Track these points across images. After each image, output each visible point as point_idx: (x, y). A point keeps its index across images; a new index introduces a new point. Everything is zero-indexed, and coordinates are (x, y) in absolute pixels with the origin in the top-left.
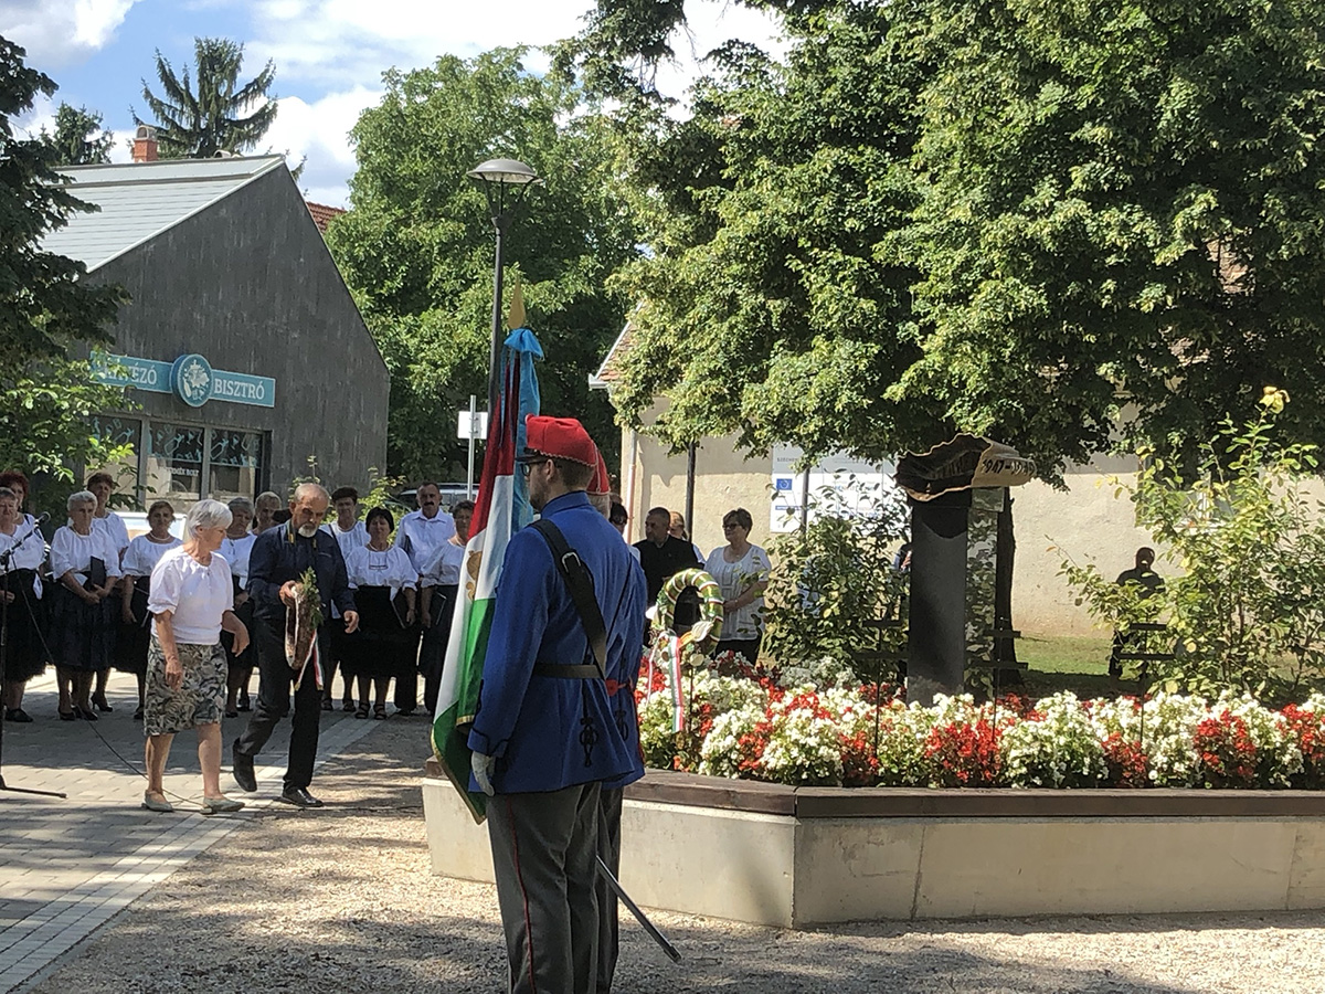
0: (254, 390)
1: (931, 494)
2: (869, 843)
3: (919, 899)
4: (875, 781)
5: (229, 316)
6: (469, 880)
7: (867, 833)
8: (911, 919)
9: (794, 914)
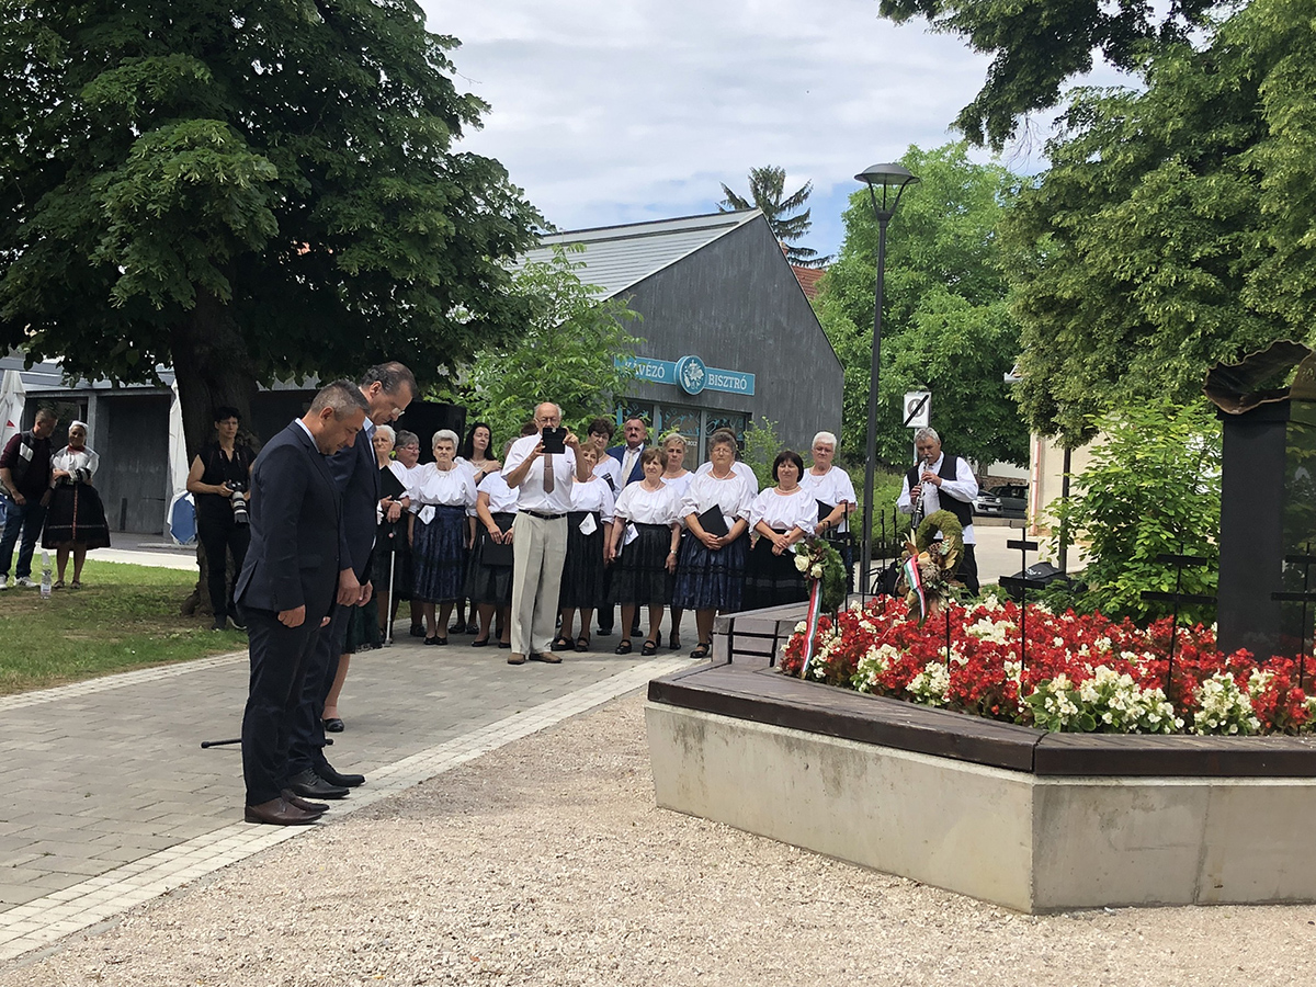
0: (737, 383)
2: (1134, 808)
3: (1203, 878)
5: (720, 327)
6: (691, 815)
7: (1132, 795)
8: (1192, 903)
9: (1034, 896)
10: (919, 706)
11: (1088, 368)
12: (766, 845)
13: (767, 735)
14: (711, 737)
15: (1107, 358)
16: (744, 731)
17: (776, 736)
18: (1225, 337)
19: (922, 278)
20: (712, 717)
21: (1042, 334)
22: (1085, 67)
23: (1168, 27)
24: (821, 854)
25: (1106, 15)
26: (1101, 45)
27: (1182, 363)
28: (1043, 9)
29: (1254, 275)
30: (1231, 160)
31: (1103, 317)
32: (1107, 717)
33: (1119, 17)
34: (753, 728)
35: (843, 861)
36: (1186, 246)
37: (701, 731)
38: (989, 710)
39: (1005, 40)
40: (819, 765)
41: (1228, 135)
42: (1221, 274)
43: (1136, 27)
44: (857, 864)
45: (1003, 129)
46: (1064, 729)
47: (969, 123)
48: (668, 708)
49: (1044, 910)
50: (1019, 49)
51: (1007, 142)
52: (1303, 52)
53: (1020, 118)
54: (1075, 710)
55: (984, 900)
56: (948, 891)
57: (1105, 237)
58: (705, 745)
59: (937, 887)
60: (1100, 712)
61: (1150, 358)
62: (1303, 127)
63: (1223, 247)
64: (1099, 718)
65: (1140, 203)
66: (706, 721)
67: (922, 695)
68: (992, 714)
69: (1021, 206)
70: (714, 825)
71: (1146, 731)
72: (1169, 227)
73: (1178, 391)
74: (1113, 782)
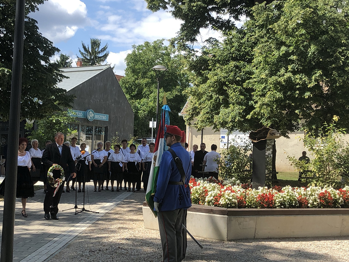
0: (104, 117)
1: (257, 141)
2: (244, 221)
3: (256, 234)
4: (245, 207)
5: (98, 101)
7: (244, 219)
8: (254, 239)
9: (228, 238)
74: (240, 217)
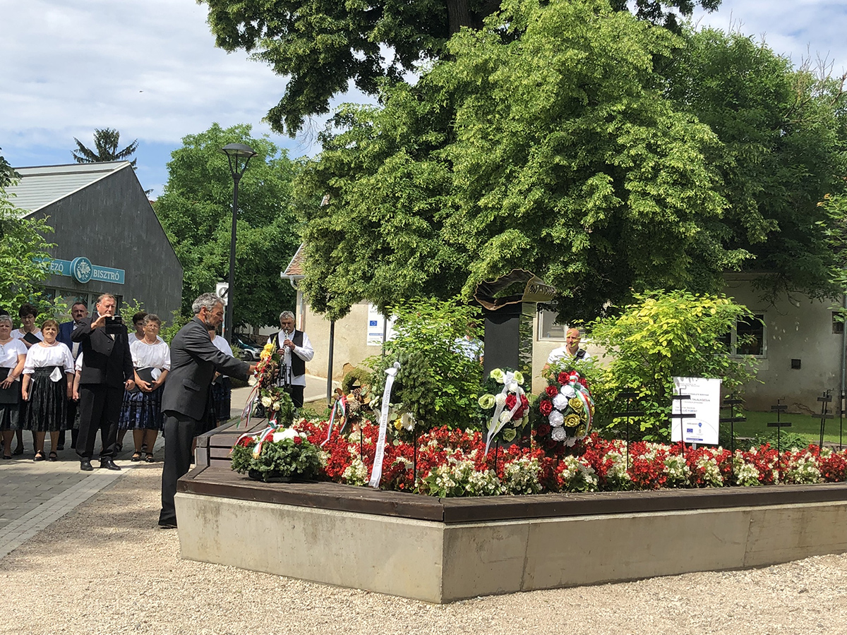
0: (114, 275)
1: (497, 305)
2: (493, 539)
5: (101, 238)
6: (208, 562)
7: (492, 531)
8: (520, 591)
9: (443, 593)
10: (350, 486)
11: (350, 273)
12: (263, 577)
13: (266, 509)
14: (224, 512)
15: (362, 267)
16: (249, 508)
17: (272, 510)
18: (433, 258)
19: (220, 209)
20: (225, 500)
21: (317, 251)
22: (344, 89)
23: (392, 70)
24: (302, 579)
25: (357, 60)
26: (354, 77)
27: (408, 271)
28: (320, 53)
29: (449, 221)
30: (434, 153)
31: (359, 242)
32: (468, 487)
33: (364, 61)
34: (256, 506)
35: (317, 582)
36: (410, 202)
37: (217, 510)
38: (398, 486)
39: (296, 69)
40: (302, 526)
41: (432, 137)
42: (429, 219)
43: (374, 68)
44: (326, 584)
45: (295, 124)
46: (448, 495)
47: (274, 118)
48: (192, 496)
49: (447, 601)
50: (305, 75)
51: (298, 132)
52: (481, 94)
53: (306, 117)
54: (454, 484)
55: (411, 598)
56: (388, 595)
57: (362, 195)
58: (220, 518)
59: (380, 593)
60: (464, 485)
61: (390, 268)
62: (482, 138)
63: (431, 204)
64: (464, 488)
65: (384, 177)
66: (221, 503)
67: (351, 480)
68: (400, 489)
69: (307, 173)
70: (226, 568)
71: (486, 493)
72: (401, 191)
73: (407, 289)
74: (483, 525)
